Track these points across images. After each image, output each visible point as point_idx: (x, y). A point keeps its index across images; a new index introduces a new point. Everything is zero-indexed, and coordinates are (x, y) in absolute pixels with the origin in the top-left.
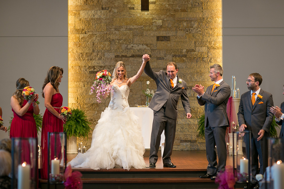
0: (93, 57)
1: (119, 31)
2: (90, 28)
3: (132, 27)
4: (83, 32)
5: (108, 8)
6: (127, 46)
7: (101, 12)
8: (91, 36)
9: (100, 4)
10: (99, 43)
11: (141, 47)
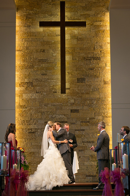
0: (31, 123)
2: (29, 105)
3: (55, 104)
4: (25, 107)
5: (40, 92)
6: (52, 116)
7: (36, 95)
8: (29, 110)
9: (35, 90)
10: (34, 114)
11: (61, 116)
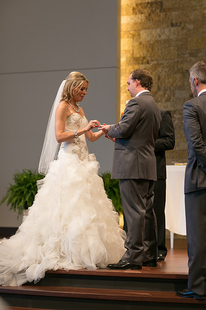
0: (158, 98)
2: (154, 55)
4: (145, 61)
5: (180, 23)
8: (155, 67)
9: (169, 18)
10: (166, 77)
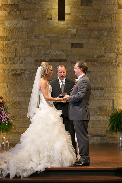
0: (15, 61)
1: (38, 38)
2: (13, 36)
3: (49, 35)
4: (7, 39)
5: (29, 18)
6: (46, 52)
7: (23, 22)
8: (14, 43)
9: (22, 15)
10: (21, 49)
11: (57, 52)
